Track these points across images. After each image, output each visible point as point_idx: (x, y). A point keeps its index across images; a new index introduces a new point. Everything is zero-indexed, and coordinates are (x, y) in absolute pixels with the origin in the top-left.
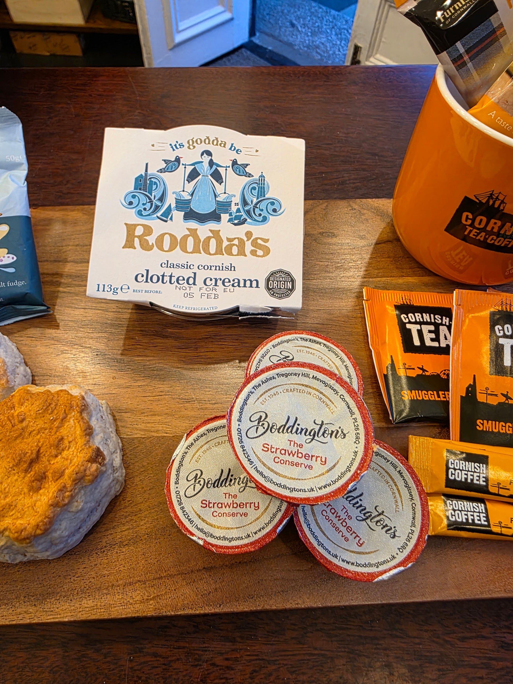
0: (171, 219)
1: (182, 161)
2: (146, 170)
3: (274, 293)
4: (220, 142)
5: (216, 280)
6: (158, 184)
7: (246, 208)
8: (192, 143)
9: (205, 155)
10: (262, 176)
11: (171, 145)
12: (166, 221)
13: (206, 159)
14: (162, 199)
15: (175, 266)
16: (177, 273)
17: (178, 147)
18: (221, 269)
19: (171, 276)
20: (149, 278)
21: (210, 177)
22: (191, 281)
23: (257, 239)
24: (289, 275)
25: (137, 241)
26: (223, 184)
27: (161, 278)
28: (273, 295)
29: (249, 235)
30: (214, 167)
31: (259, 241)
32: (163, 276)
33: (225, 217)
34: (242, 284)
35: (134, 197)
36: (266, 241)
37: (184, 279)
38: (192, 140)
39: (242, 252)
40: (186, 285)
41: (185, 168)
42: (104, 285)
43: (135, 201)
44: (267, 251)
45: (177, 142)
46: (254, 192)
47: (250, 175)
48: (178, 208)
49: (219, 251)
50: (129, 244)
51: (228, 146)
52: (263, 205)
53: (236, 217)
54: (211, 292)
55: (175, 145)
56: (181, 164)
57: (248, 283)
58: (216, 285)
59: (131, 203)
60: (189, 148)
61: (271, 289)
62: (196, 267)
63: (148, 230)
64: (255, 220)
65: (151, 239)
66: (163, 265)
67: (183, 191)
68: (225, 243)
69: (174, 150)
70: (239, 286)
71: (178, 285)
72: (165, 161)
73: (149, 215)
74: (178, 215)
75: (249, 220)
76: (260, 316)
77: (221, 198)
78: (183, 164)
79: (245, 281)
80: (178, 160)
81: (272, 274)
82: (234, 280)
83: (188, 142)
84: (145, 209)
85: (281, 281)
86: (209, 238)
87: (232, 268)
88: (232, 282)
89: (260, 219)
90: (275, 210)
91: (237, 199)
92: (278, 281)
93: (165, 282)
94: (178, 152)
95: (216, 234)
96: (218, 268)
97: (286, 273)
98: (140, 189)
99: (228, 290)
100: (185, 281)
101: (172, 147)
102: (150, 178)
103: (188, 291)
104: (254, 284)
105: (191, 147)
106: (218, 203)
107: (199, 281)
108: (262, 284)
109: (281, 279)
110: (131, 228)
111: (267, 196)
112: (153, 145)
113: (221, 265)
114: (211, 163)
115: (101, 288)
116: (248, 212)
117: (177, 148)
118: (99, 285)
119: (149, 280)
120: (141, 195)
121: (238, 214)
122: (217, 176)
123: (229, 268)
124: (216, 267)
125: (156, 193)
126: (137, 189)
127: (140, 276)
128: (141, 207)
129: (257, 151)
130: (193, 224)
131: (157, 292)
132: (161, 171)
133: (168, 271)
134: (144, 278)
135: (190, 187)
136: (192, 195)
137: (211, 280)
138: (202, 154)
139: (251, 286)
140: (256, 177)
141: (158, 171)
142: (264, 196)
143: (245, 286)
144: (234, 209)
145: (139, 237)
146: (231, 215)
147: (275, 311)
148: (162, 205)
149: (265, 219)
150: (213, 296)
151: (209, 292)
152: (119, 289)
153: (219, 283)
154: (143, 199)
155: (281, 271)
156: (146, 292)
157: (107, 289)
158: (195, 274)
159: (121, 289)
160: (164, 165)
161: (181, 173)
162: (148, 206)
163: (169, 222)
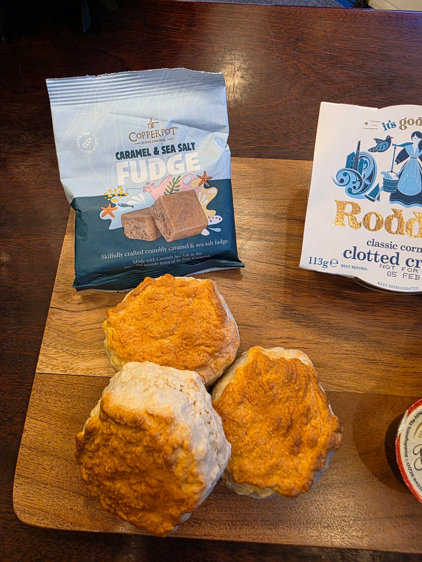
0: (378, 199)
1: (393, 141)
2: (358, 149)
5: (418, 262)
6: (369, 163)
8: (404, 124)
9: (415, 136)
11: (383, 124)
12: (373, 201)
13: (416, 140)
14: (371, 178)
15: (380, 245)
16: (382, 252)
17: (390, 126)
19: (376, 255)
20: (356, 255)
21: (418, 159)
22: (394, 260)
25: (346, 219)
27: (367, 255)
32: (369, 254)
35: (345, 174)
37: (388, 259)
38: (404, 120)
40: (389, 264)
41: (395, 148)
42: (316, 258)
43: (346, 179)
45: (390, 121)
48: (385, 189)
50: (339, 221)
54: (412, 273)
55: (388, 125)
56: (391, 144)
58: (417, 266)
59: (342, 181)
60: (401, 128)
62: (399, 247)
63: (356, 209)
65: (360, 218)
66: (369, 244)
67: (392, 172)
69: (386, 129)
71: (382, 263)
72: (376, 140)
73: (358, 194)
74: (385, 196)
78: (393, 145)
80: (389, 139)
83: (401, 122)
84: (355, 187)
86: (412, 221)
93: (370, 259)
94: (390, 132)
95: (419, 216)
96: (420, 250)
98: (351, 167)
100: (389, 260)
101: (384, 126)
102: (362, 157)
103: (391, 270)
105: (403, 127)
107: (402, 261)
110: (341, 205)
112: (366, 123)
114: (421, 145)
115: (313, 261)
117: (389, 128)
118: (311, 258)
119: (356, 257)
120: (352, 173)
124: (418, 249)
125: (366, 173)
126: (349, 168)
127: (348, 252)
128: (351, 186)
130: (398, 206)
131: (363, 268)
132: (372, 150)
133: (374, 250)
134: (352, 254)
135: (398, 168)
136: (399, 176)
137: (413, 261)
138: (413, 136)
141: (369, 150)
145: (348, 214)
148: (370, 185)
150: (414, 277)
151: (410, 273)
152: (329, 263)
153: (421, 265)
154: (354, 178)
156: (353, 267)
157: (318, 261)
158: (398, 254)
159: (331, 263)
160: (375, 144)
161: (391, 153)
162: (357, 184)
163: (376, 201)
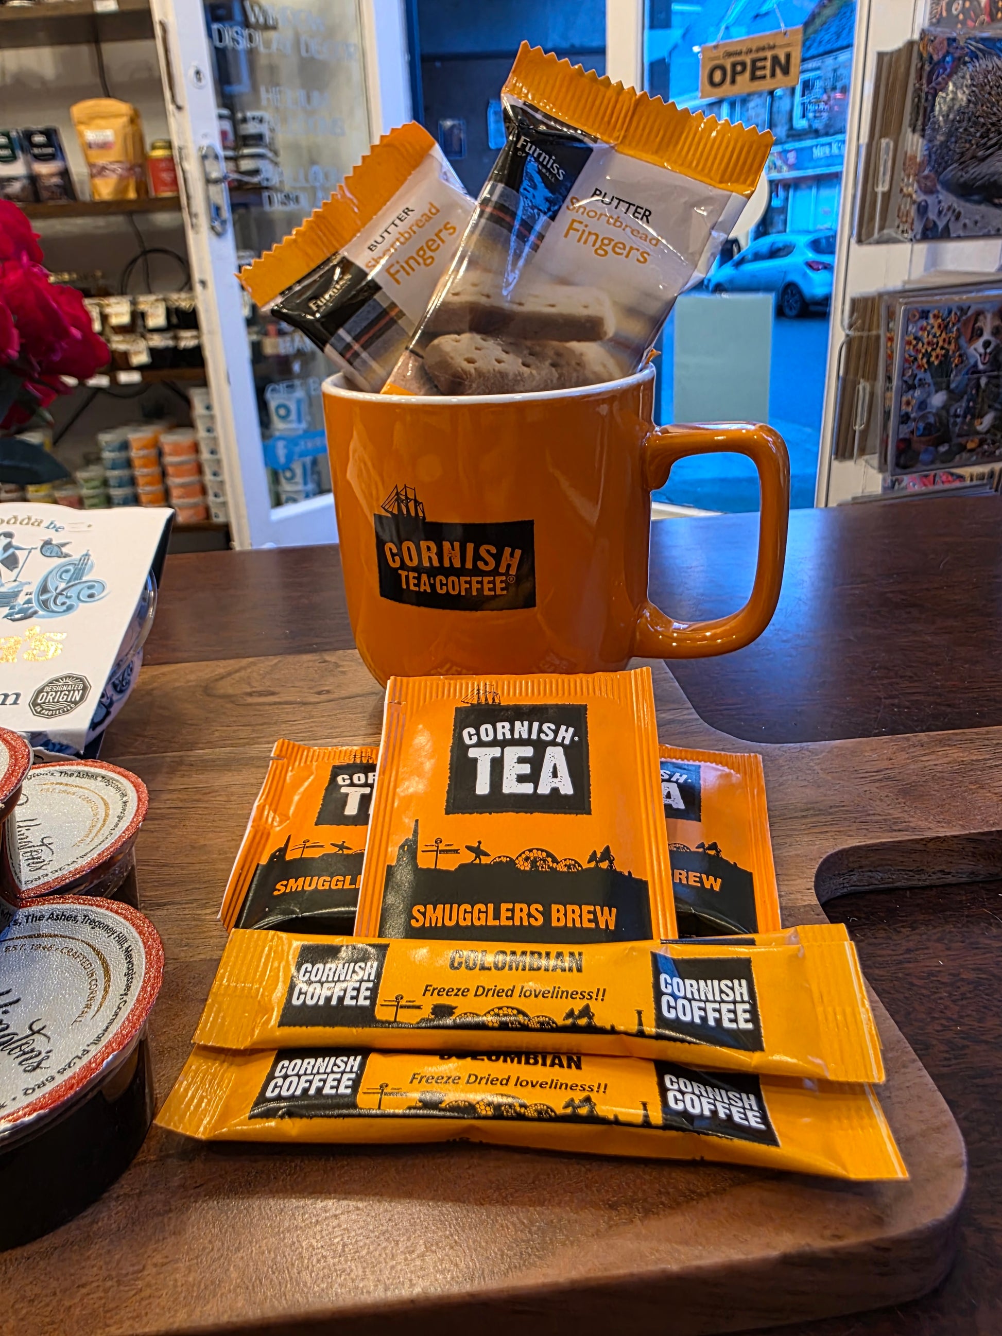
3: (43, 710)
7: (44, 597)
10: (86, 555)
13: (3, 541)
24: (81, 680)
26: (16, 570)
28: (40, 714)
30: (11, 551)
46: (67, 576)
52: (73, 591)
53: (21, 611)
61: (39, 705)
64: (52, 612)
75: (41, 613)
77: (6, 587)
81: (49, 684)
85: (62, 692)
89: (62, 609)
90: (91, 595)
92: (57, 692)
97: (78, 679)
104: (11, 699)
109: (65, 688)
111: (85, 579)
114: (8, 546)
116: (44, 602)
122: (11, 561)
140: (76, 556)
142: (81, 579)
146: (12, 608)
149: (70, 608)
155: (66, 677)
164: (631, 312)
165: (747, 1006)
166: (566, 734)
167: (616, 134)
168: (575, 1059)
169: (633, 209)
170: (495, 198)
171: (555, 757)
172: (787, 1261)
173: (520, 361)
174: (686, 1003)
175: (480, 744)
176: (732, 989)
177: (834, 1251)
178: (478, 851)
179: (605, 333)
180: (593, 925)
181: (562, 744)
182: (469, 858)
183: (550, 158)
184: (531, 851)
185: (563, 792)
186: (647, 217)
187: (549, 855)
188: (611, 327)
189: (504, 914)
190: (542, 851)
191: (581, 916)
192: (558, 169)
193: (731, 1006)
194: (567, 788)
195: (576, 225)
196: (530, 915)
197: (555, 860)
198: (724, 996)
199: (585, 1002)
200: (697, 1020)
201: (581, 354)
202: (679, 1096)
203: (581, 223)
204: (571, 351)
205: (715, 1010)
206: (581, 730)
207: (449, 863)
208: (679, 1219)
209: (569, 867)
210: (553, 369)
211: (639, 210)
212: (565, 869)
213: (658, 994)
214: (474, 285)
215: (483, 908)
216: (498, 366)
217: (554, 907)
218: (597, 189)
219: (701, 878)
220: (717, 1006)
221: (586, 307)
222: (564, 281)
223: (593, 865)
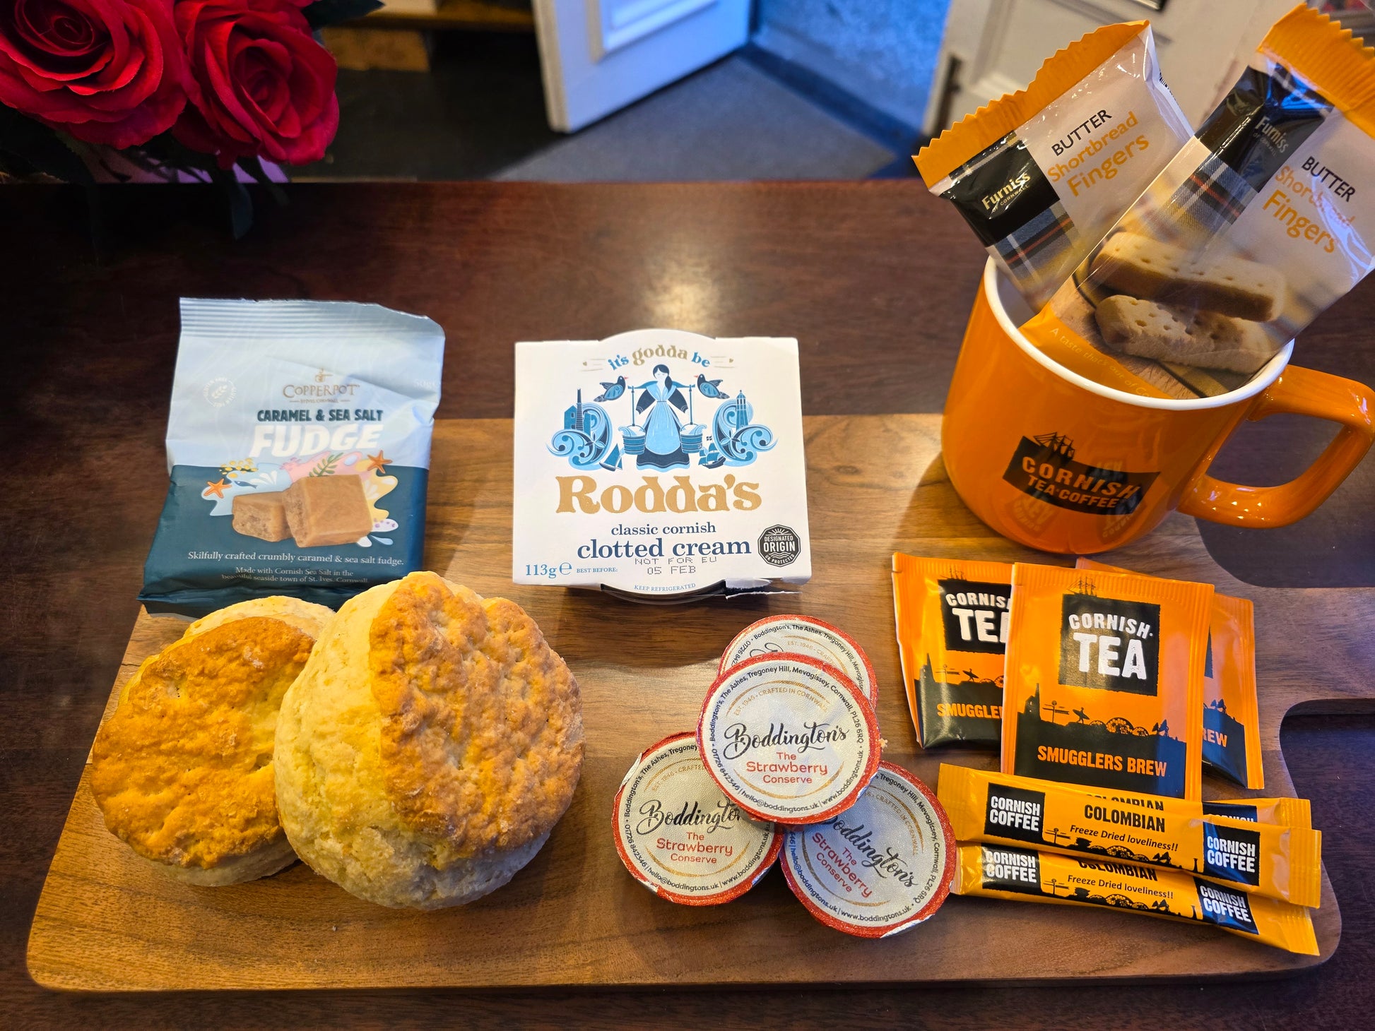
0: (620, 466)
1: (628, 383)
2: (579, 400)
3: (772, 558)
4: (678, 352)
5: (690, 547)
6: (598, 417)
7: (724, 443)
8: (640, 356)
9: (659, 371)
10: (741, 396)
11: (610, 361)
12: (613, 470)
13: (661, 377)
14: (604, 438)
15: (631, 532)
16: (635, 540)
17: (621, 363)
18: (695, 530)
19: (627, 546)
20: (597, 551)
21: (669, 403)
22: (656, 551)
23: (741, 485)
24: (790, 532)
25: (575, 502)
26: (688, 411)
27: (613, 549)
28: (770, 561)
29: (730, 479)
30: (673, 388)
31: (745, 488)
32: (616, 547)
33: (694, 457)
34: (726, 549)
35: (565, 438)
36: (755, 486)
37: (645, 549)
38: (639, 352)
39: (722, 505)
40: (649, 556)
41: (633, 392)
42: (536, 566)
43: (568, 445)
44: (757, 501)
45: (618, 356)
46: (734, 419)
47: (724, 396)
48: (628, 450)
49: (690, 506)
50: (565, 506)
51: (691, 356)
52: (746, 437)
53: (711, 457)
54: (684, 564)
55: (616, 361)
56: (626, 388)
57: (735, 548)
58: (690, 553)
59: (562, 448)
60: (635, 363)
61: (767, 553)
62: (660, 530)
63: (590, 484)
64: (737, 459)
65: (596, 497)
66: (615, 532)
67: (634, 425)
68: (698, 494)
69: (614, 368)
70: (722, 552)
71: (638, 558)
72: (604, 384)
73: (589, 463)
74: (630, 460)
75: (728, 459)
76: (754, 593)
77: (687, 431)
78: (629, 388)
79: (730, 545)
80: (621, 382)
81: (767, 533)
82: (714, 545)
83: (634, 355)
84: (582, 455)
85: (779, 542)
86: (674, 489)
87: (710, 528)
88: (712, 548)
89: (744, 456)
90: (763, 443)
91: (709, 431)
92: (775, 542)
93: (619, 555)
94: (622, 371)
95: (684, 482)
96: (691, 530)
97: (786, 530)
98: (573, 427)
99: (708, 559)
100: (648, 552)
101: (612, 364)
102: (586, 411)
103: (652, 565)
104: (743, 548)
105: (639, 362)
106: (683, 438)
107: (667, 549)
108: (754, 547)
109: (780, 538)
110: (565, 483)
111: (750, 424)
112: (585, 364)
113: (695, 526)
114: (669, 383)
115: (532, 571)
116: (726, 448)
117: (618, 365)
118: (528, 566)
119: (598, 554)
120: (575, 435)
121: (712, 452)
122: (678, 400)
123: (707, 529)
124: (688, 528)
125: (596, 431)
126: (568, 428)
127: (584, 550)
128: (577, 453)
129: (731, 361)
130: (651, 471)
131: (610, 569)
132: (599, 399)
133: (623, 540)
134: (591, 552)
135: (642, 418)
136: (646, 429)
137: (683, 547)
138: (655, 371)
139: (739, 552)
140: (733, 397)
141: (595, 400)
142: (747, 424)
143: (730, 552)
144: (706, 444)
145: (579, 495)
146: (702, 453)
147: (776, 584)
148: (605, 448)
149: (750, 456)
150: (688, 569)
151: (681, 565)
152: (558, 570)
153: (695, 550)
154: (579, 441)
155: (778, 528)
156: (594, 570)
157: (540, 570)
158: (660, 540)
159: (561, 569)
160: (602, 391)
161: (628, 400)
162: (586, 450)
163: (617, 470)
164: (1302, 299)
165: (1253, 860)
166: (1144, 630)
167: (1353, 101)
168: (1152, 874)
169: (1338, 183)
170: (1214, 177)
171: (1135, 648)
172: (1246, 974)
173: (1185, 328)
174: (1220, 853)
175: (1082, 630)
176: (1246, 848)
177: (1270, 972)
178: (1081, 715)
179: (1270, 316)
180: (1152, 773)
181: (1140, 638)
182: (1076, 718)
183: (1282, 134)
184: (1116, 719)
185: (1139, 677)
186: (1349, 194)
187: (1128, 723)
188: (1277, 311)
189: (1098, 761)
190: (1124, 720)
191: (1145, 767)
192: (1284, 144)
193: (1244, 858)
194: (1142, 675)
195: (1278, 198)
196: (1114, 763)
197: (1132, 728)
198: (1241, 852)
199: (1166, 851)
200: (1225, 865)
201: (1242, 332)
202: (1210, 902)
203: (1284, 196)
204: (1233, 327)
205: (1235, 859)
206: (1155, 629)
207: (1062, 721)
208: (1196, 950)
209: (1140, 732)
210: (1212, 341)
211: (1344, 186)
212: (1138, 734)
213: (1206, 849)
214: (1167, 258)
215: (1085, 754)
216: (1165, 333)
217: (1130, 759)
218: (1311, 158)
219: (1215, 735)
220: (1236, 857)
221: (1260, 285)
222: (1248, 255)
223: (1155, 733)
